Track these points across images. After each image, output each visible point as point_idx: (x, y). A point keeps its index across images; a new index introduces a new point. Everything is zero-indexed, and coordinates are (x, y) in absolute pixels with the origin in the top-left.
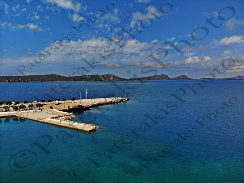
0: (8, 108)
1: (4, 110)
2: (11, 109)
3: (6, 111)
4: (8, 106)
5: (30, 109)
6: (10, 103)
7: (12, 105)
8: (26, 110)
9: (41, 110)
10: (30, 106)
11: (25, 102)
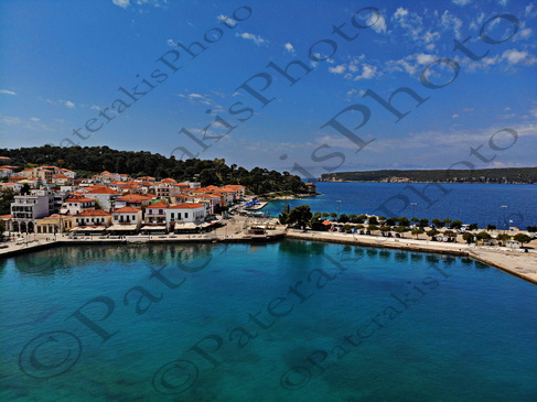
0: (455, 235)
1: (445, 239)
2: (459, 237)
3: (449, 241)
4: (454, 231)
5: (500, 244)
6: (458, 226)
7: (463, 229)
8: (492, 245)
9: (526, 249)
10: (500, 237)
11: (492, 228)
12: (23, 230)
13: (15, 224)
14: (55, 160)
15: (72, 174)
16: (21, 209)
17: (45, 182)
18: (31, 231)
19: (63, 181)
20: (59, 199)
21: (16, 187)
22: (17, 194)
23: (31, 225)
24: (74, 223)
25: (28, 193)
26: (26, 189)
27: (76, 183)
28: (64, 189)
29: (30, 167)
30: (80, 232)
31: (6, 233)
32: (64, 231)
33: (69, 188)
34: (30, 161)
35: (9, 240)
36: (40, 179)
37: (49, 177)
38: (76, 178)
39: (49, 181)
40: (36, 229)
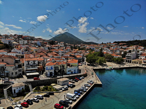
12: (129, 62)
13: (127, 60)
14: (138, 44)
15: (143, 48)
16: (128, 56)
17: (135, 50)
18: (131, 63)
19: (140, 50)
20: (139, 55)
21: (127, 51)
22: (128, 53)
23: (131, 61)
24: (143, 62)
25: (131, 53)
26: (130, 51)
27: (144, 50)
28: (140, 52)
29: (131, 46)
30: (144, 64)
31: (124, 62)
32: (140, 64)
33: (142, 52)
34: (131, 44)
35: (125, 64)
36: (134, 49)
37: (136, 48)
38: (144, 49)
39: (136, 50)
40: (132, 62)
